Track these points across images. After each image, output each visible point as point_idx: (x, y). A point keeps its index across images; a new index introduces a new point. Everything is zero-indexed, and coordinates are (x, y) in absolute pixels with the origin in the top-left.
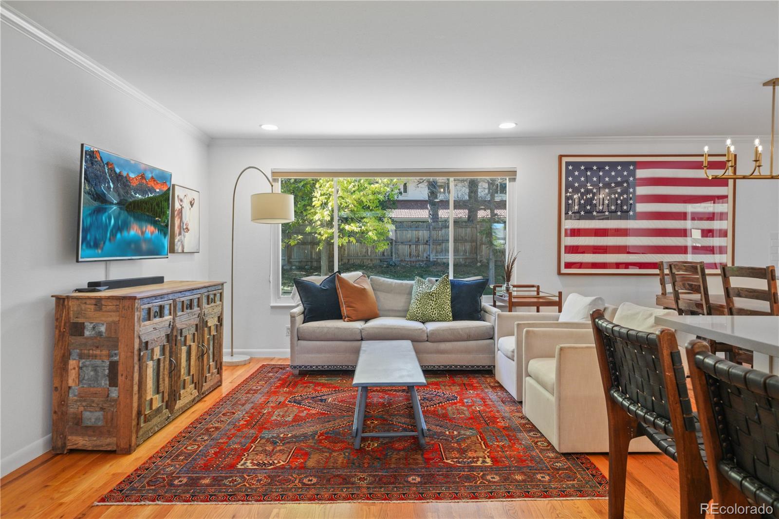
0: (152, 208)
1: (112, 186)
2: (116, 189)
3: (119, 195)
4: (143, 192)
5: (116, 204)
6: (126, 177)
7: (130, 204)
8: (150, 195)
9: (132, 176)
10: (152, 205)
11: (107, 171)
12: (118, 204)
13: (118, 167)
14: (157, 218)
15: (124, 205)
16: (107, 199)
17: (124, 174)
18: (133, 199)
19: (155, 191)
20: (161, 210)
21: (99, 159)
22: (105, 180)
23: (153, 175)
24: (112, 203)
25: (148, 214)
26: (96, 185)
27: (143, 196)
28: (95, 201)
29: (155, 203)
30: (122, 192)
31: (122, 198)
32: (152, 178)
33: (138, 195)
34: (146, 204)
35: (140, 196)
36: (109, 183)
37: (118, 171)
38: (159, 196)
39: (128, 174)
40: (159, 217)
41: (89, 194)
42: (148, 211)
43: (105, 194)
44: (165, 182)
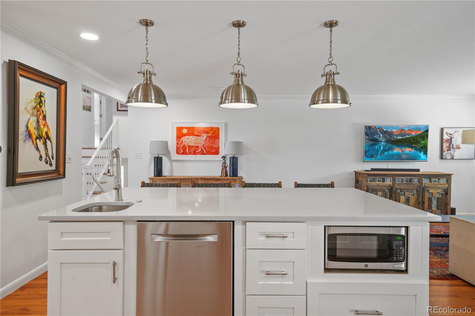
0: (409, 141)
1: (381, 135)
2: (383, 136)
3: (386, 138)
4: (403, 136)
5: (384, 142)
6: (390, 132)
7: (394, 141)
8: (407, 136)
9: (394, 130)
10: (409, 140)
11: (378, 131)
12: (385, 141)
13: (385, 128)
14: (413, 145)
15: (389, 141)
16: (378, 140)
17: (389, 130)
18: (395, 139)
19: (412, 134)
20: (417, 141)
21: (374, 127)
22: (377, 134)
23: (410, 129)
24: (382, 142)
25: (406, 144)
26: (372, 136)
27: (402, 137)
28: (371, 141)
29: (412, 139)
30: (388, 137)
31: (388, 139)
32: (409, 130)
33: (399, 137)
34: (405, 140)
35: (400, 138)
36: (379, 134)
37: (385, 130)
38: (415, 136)
39: (391, 130)
40: (415, 144)
41: (368, 139)
42: (407, 142)
43: (377, 139)
44: (419, 130)
